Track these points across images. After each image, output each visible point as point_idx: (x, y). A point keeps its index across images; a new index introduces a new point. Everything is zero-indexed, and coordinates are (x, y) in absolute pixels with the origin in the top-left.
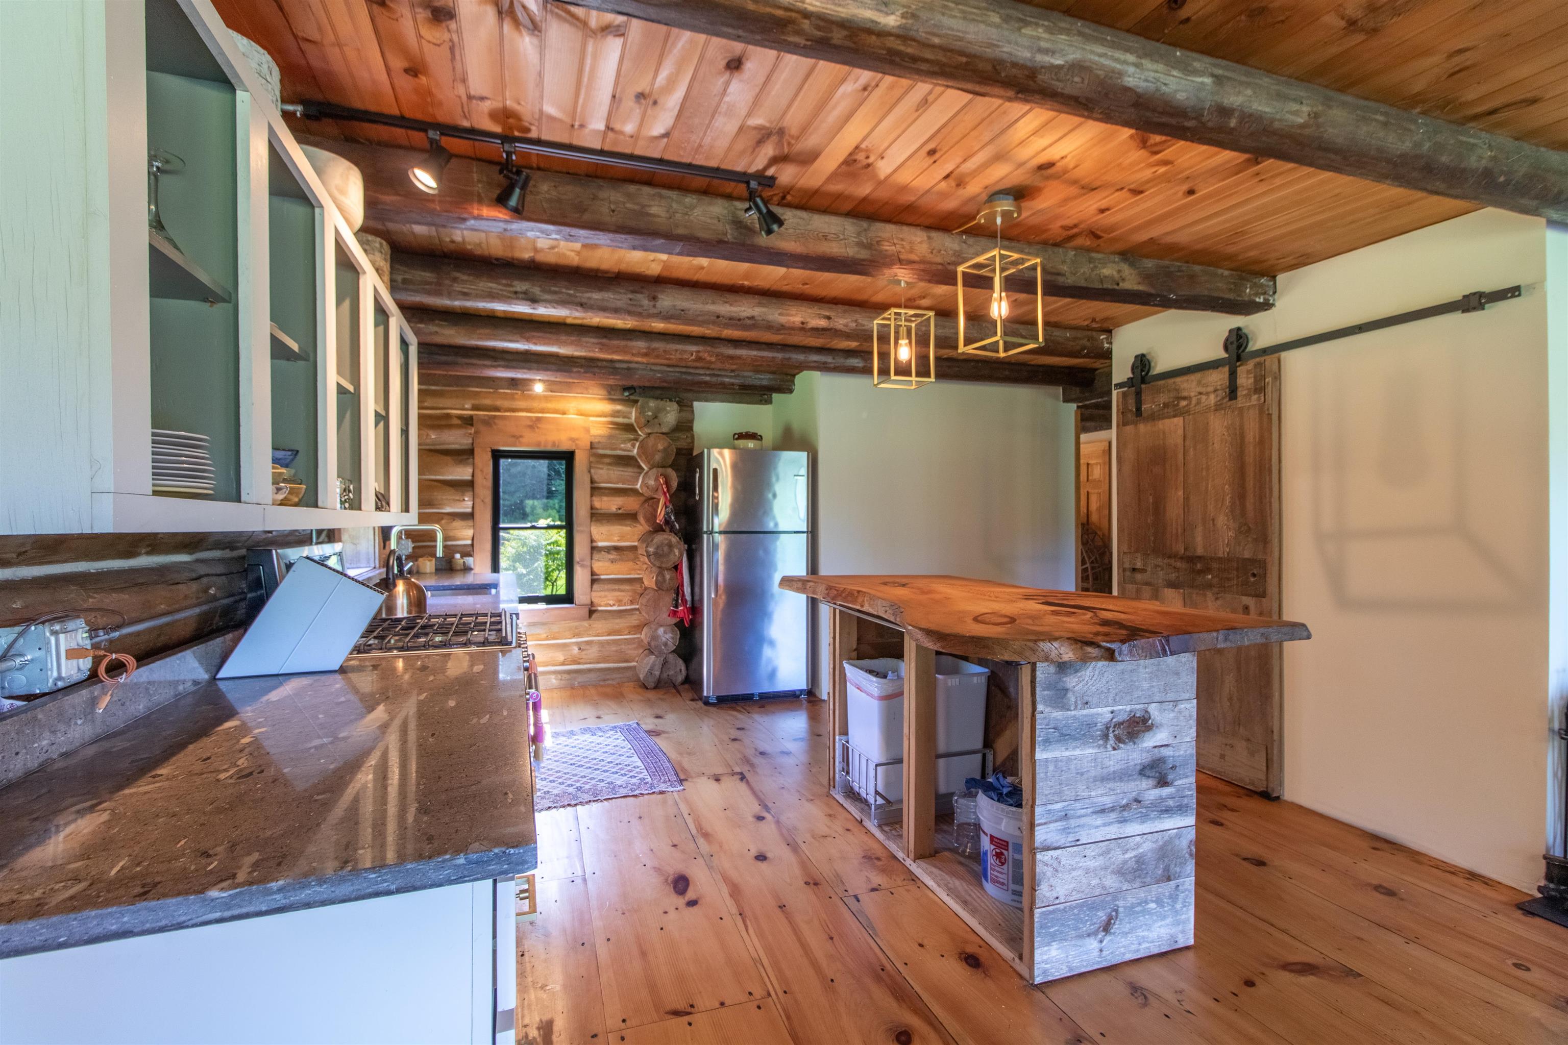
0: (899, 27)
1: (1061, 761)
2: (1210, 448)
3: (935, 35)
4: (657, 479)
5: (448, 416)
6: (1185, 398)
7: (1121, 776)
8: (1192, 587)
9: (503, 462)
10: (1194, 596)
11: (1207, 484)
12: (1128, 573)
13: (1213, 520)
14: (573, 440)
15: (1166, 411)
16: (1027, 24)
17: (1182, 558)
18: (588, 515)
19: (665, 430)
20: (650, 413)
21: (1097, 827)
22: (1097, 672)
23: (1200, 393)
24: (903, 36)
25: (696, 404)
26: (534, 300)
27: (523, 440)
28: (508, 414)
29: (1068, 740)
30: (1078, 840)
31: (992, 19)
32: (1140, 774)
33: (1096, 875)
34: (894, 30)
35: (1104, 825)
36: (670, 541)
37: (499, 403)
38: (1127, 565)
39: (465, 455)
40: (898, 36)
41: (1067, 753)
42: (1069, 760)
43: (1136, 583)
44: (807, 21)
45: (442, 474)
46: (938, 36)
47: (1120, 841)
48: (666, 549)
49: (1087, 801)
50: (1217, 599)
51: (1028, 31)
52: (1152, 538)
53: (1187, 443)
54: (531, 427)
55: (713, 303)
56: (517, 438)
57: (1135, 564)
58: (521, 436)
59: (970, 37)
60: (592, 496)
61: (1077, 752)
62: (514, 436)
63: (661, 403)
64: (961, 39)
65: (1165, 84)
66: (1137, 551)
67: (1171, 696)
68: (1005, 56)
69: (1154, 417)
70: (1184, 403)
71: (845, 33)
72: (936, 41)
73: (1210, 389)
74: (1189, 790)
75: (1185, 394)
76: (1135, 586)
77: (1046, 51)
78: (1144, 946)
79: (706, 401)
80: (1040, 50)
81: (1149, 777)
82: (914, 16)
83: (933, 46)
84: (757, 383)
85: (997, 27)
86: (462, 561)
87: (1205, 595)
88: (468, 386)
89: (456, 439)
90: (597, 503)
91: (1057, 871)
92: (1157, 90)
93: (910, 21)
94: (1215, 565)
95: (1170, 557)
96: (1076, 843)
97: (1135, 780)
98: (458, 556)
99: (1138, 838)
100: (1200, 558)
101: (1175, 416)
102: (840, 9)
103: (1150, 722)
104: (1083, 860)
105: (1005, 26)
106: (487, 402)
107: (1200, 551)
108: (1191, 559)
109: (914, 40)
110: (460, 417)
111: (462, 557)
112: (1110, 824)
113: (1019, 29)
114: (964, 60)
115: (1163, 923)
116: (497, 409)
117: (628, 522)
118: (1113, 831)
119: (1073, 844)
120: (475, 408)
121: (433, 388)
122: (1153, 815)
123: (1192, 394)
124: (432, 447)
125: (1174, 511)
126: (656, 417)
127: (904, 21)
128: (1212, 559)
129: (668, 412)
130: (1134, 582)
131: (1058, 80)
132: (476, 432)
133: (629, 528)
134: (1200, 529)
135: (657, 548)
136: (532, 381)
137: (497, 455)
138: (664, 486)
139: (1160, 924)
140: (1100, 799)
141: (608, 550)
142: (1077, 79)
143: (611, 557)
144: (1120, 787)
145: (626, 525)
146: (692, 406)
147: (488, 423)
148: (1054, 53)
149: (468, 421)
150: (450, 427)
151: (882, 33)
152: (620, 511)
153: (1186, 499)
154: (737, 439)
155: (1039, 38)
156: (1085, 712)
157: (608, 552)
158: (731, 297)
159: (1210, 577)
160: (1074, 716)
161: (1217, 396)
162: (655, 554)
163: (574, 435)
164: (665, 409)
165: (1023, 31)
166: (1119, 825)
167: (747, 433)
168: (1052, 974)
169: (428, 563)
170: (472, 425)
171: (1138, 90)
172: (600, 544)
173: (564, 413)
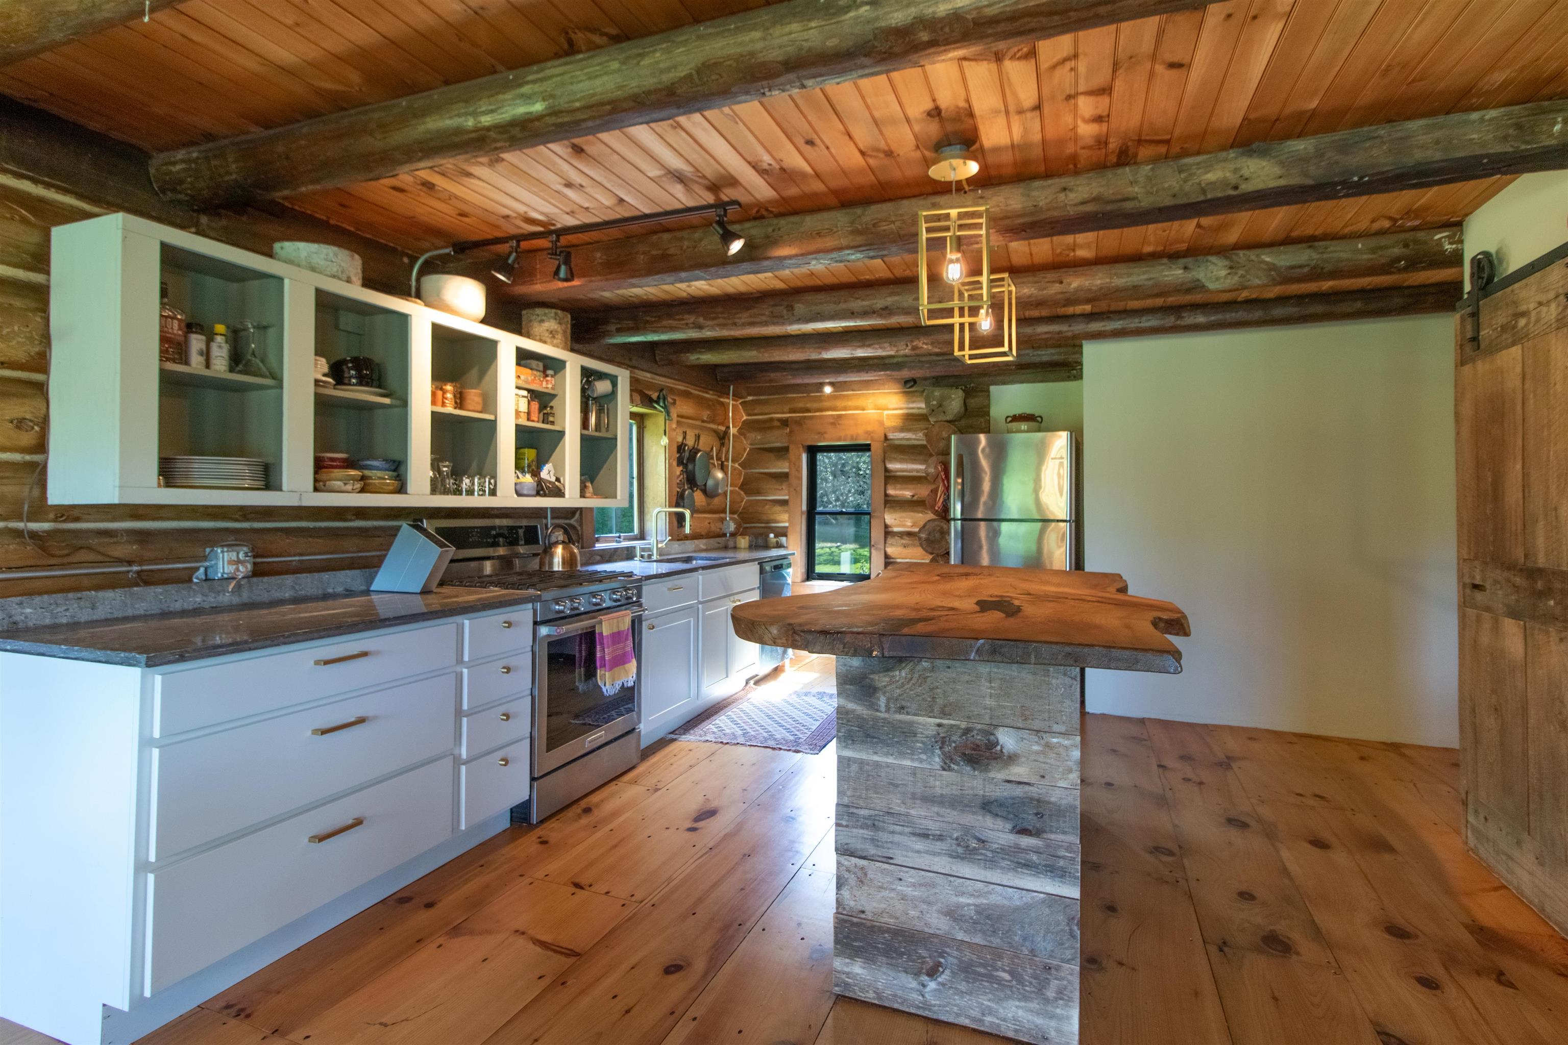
0: (546, 108)
1: (868, 764)
2: (1552, 392)
3: (573, 101)
4: (936, 467)
5: (771, 420)
6: (1523, 314)
7: (956, 802)
8: (1533, 618)
9: (819, 456)
10: (1536, 632)
11: (1549, 451)
12: (1468, 591)
13: (1556, 509)
14: (868, 433)
15: (1505, 336)
16: (641, 56)
17: (1521, 570)
18: (882, 502)
19: (949, 418)
20: (935, 403)
21: (918, 852)
22: (916, 676)
23: (1540, 304)
24: (554, 112)
25: (993, 388)
26: (700, 327)
27: (826, 436)
28: (817, 414)
29: (877, 743)
30: (891, 858)
31: (612, 68)
32: (984, 808)
33: (916, 907)
34: (544, 113)
35: (927, 852)
36: (942, 528)
37: (809, 405)
38: (1467, 580)
39: (782, 452)
40: (550, 115)
41: (876, 758)
42: (877, 765)
43: (1477, 608)
44: (491, 133)
45: (767, 468)
46: (577, 100)
47: (952, 879)
48: (938, 535)
49: (902, 818)
50: (1561, 640)
51: (646, 62)
52: (1491, 539)
53: (1527, 386)
54: (833, 424)
55: (845, 302)
56: (821, 434)
57: (1474, 578)
58: (825, 433)
59: (599, 90)
60: (886, 485)
61: (890, 760)
62: (819, 433)
63: (946, 391)
64: (593, 95)
65: (806, 40)
66: (1476, 558)
67: (1037, 725)
68: (636, 90)
69: (1494, 349)
70: (1522, 322)
71: (518, 129)
72: (577, 104)
73: (1552, 295)
74: (1069, 849)
75: (1523, 308)
76: (1475, 611)
77: (669, 69)
78: (988, 1019)
79: (1004, 383)
80: (662, 72)
81: (997, 815)
82: (552, 96)
83: (578, 109)
84: (1038, 359)
85: (619, 70)
86: (775, 540)
87: (1547, 632)
88: (787, 393)
89: (776, 439)
90: (891, 492)
91: (862, 882)
92: (800, 49)
93: (551, 101)
94: (1558, 585)
95: (1509, 569)
96: (888, 860)
97: (974, 813)
98: (772, 535)
99: (980, 885)
100: (1540, 571)
101: (1513, 344)
102: (504, 116)
103: (999, 748)
104: (897, 882)
105: (624, 67)
106: (800, 405)
107: (1541, 561)
108: (1533, 573)
109: (561, 112)
110: (779, 420)
111: (776, 536)
112: (934, 854)
113: (638, 63)
114: (608, 107)
115: (1023, 1004)
116: (808, 411)
117: (920, 509)
118: (942, 864)
119: (884, 860)
120: (793, 411)
121: (762, 397)
122: (1005, 863)
123: (1532, 306)
124: (762, 446)
125: (1513, 495)
126: (940, 406)
127: (547, 103)
128: (1554, 573)
129: (953, 400)
130: (1475, 606)
131: (697, 86)
132: (791, 432)
133: (921, 515)
134: (1541, 524)
135: (929, 534)
136: (821, 385)
137: (813, 451)
138: (942, 473)
139: (1017, 1003)
140: (923, 821)
141: (902, 535)
142: (714, 77)
143: (904, 541)
144: (952, 815)
145: (918, 512)
146: (988, 391)
147: (799, 422)
148: (675, 67)
149: (785, 423)
150: (772, 428)
151: (539, 118)
152: (915, 498)
153: (1525, 475)
154: (1011, 422)
155: (657, 63)
156: (899, 717)
157: (901, 538)
158: (861, 293)
159: (1552, 603)
160: (884, 719)
161: (1558, 305)
162: (927, 540)
163: (869, 428)
164: (950, 397)
165: (642, 63)
166: (950, 860)
167: (1020, 415)
168: (854, 991)
169: (743, 541)
170: (787, 426)
171: (779, 59)
172: (896, 529)
173: (864, 409)
